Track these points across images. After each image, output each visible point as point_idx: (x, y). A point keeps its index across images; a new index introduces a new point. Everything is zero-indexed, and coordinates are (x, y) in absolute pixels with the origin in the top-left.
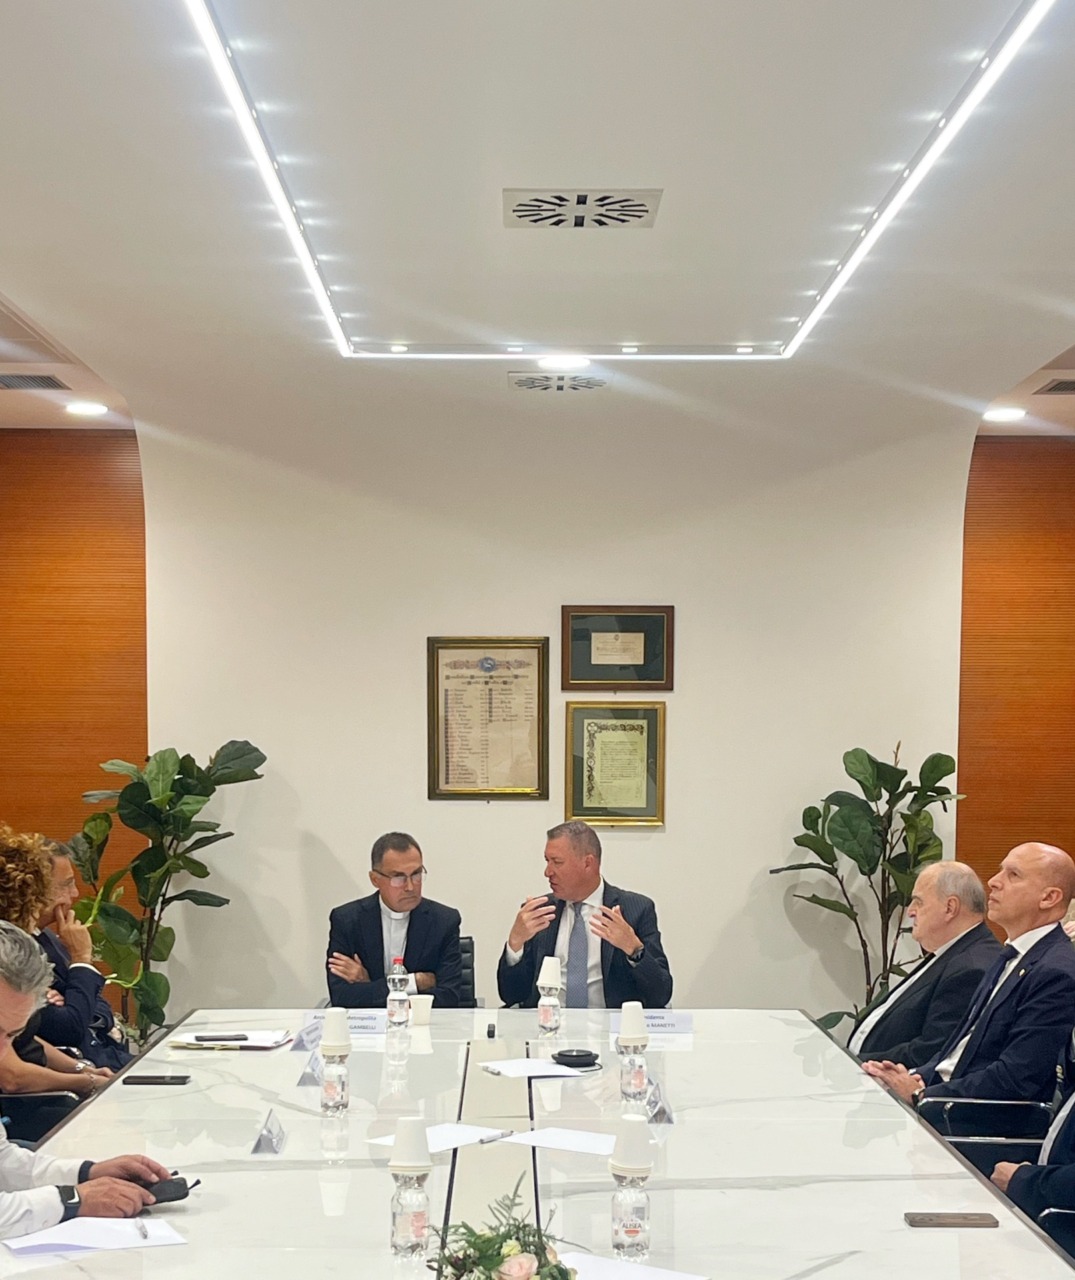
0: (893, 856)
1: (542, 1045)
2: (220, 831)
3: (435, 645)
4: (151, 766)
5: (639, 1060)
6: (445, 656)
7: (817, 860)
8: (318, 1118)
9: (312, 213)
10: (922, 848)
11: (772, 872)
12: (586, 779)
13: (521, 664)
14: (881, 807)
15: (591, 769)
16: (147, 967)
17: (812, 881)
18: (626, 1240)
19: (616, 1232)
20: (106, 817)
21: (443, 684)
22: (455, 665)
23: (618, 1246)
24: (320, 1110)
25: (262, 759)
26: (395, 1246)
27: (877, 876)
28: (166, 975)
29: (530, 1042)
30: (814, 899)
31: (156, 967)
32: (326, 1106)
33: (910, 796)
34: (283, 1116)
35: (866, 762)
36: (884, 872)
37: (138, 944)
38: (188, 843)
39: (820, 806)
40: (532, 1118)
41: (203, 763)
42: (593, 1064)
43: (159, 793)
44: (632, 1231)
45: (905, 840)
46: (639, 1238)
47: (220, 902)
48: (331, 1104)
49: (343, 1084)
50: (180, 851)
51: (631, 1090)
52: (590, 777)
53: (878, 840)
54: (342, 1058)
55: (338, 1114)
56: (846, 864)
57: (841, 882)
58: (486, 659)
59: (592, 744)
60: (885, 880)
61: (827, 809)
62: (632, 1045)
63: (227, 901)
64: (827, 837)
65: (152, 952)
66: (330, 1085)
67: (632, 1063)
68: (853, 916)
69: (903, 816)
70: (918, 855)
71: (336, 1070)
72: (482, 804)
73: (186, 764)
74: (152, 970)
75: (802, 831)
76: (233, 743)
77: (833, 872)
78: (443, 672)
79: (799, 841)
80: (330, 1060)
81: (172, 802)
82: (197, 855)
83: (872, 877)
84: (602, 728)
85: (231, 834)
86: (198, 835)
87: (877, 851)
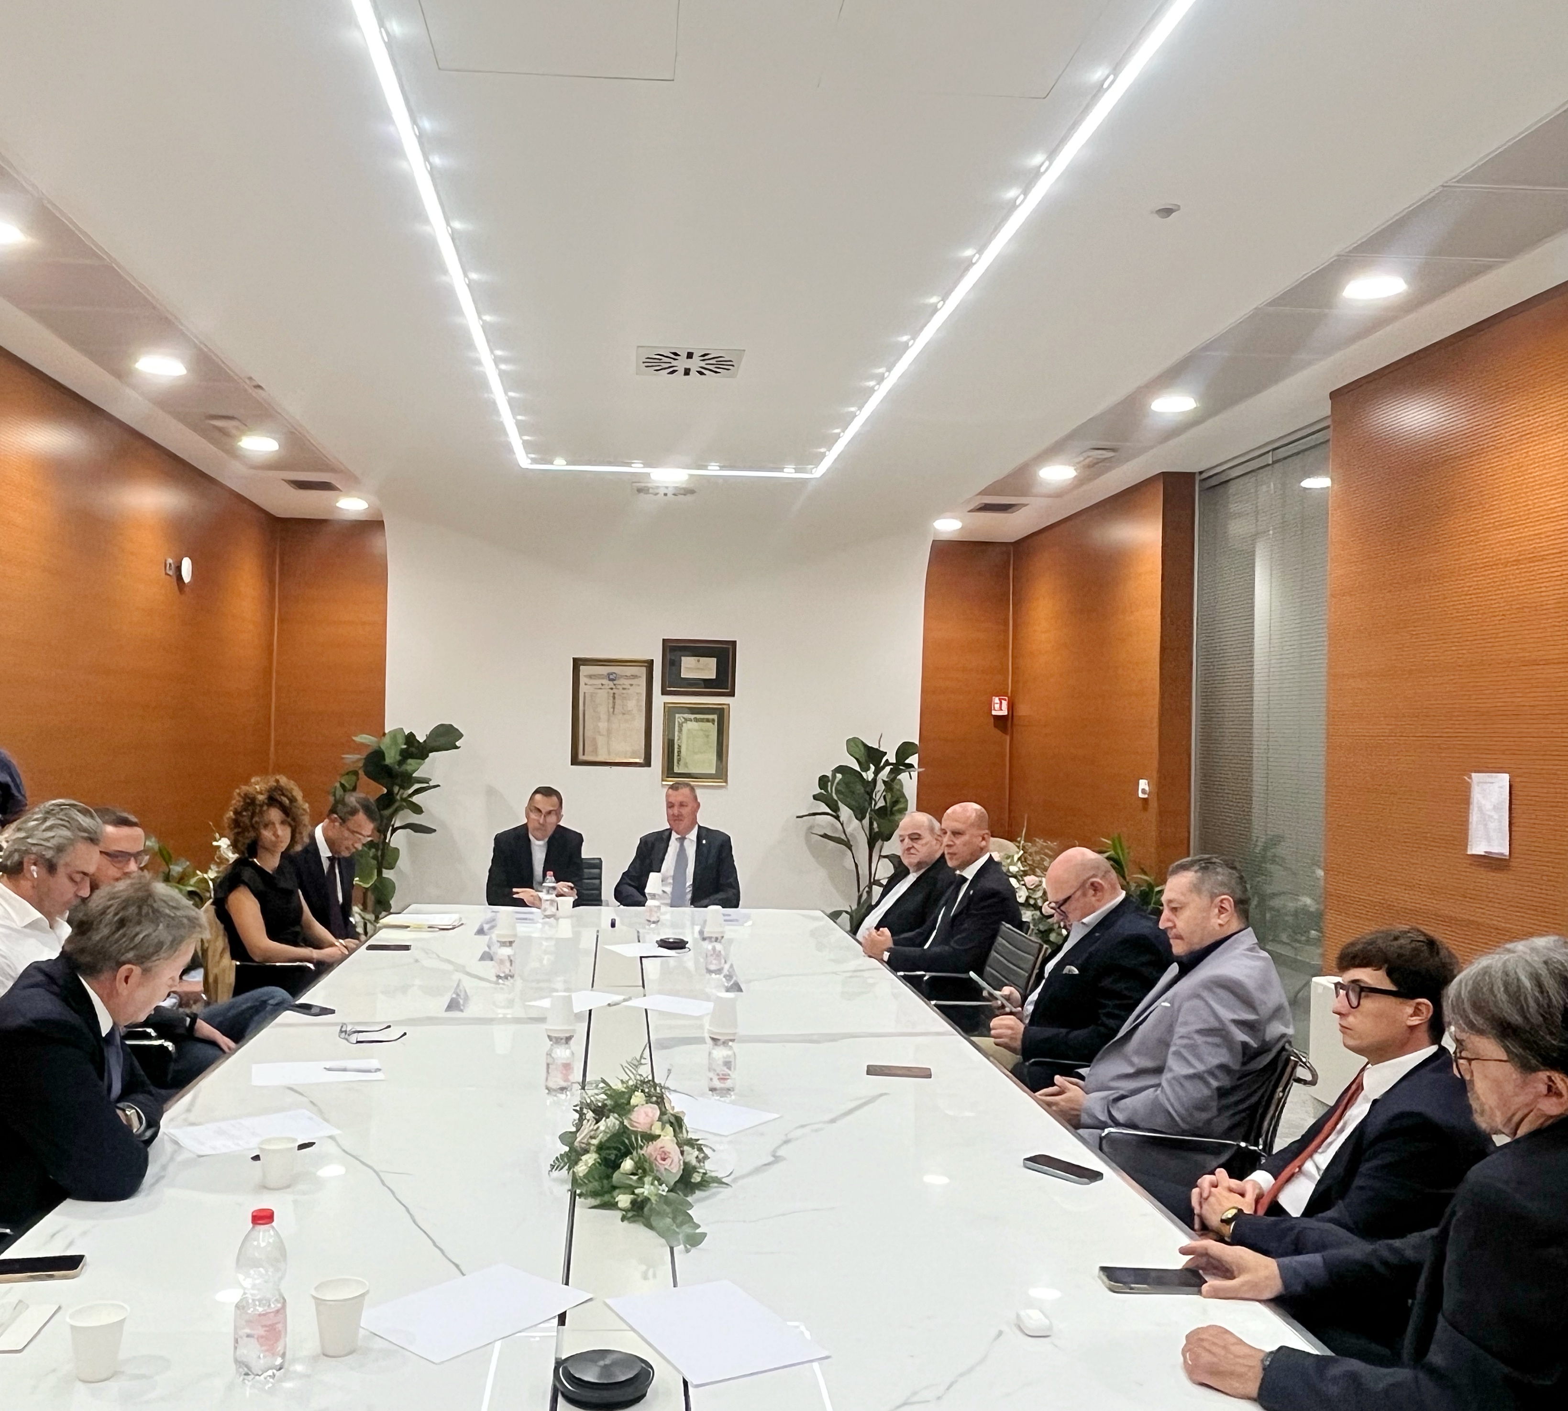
0: (877, 807)
1: (648, 933)
2: (432, 783)
3: (577, 663)
4: (387, 740)
5: (719, 946)
6: (584, 670)
7: (828, 811)
8: (492, 985)
9: (505, 360)
10: (895, 802)
11: (798, 817)
12: (676, 754)
13: (634, 677)
14: (869, 775)
15: (679, 746)
16: (380, 873)
17: (823, 824)
18: (717, 1084)
19: (711, 1079)
20: (356, 773)
21: (583, 689)
22: (590, 677)
23: (713, 1090)
24: (494, 979)
25: (461, 736)
26: (547, 1088)
27: (866, 821)
28: (394, 880)
29: (640, 931)
30: (825, 836)
31: (387, 874)
32: (498, 977)
33: (888, 769)
34: (468, 984)
35: (861, 746)
36: (870, 818)
37: (375, 857)
38: (411, 791)
39: (829, 774)
40: (644, 986)
41: (421, 739)
42: (685, 948)
43: (392, 757)
44: (723, 1079)
45: (885, 797)
46: (728, 1084)
47: (429, 831)
48: (502, 975)
49: (511, 961)
50: (405, 796)
51: (713, 967)
52: (679, 752)
53: (868, 798)
54: (511, 943)
55: (507, 982)
56: (845, 812)
57: (842, 824)
58: (612, 674)
59: (680, 731)
60: (871, 824)
61: (834, 776)
62: (714, 935)
63: (435, 831)
64: (834, 795)
65: (385, 863)
66: (502, 962)
67: (714, 949)
68: (850, 848)
69: (884, 782)
70: (894, 806)
71: (507, 951)
72: (607, 768)
73: (410, 739)
74: (384, 876)
75: (818, 790)
76: (442, 725)
77: (837, 818)
78: (583, 680)
79: (816, 797)
80: (503, 944)
81: (401, 763)
82: (415, 799)
83: (864, 821)
84: (686, 720)
85: (439, 786)
86: (417, 786)
87: (867, 804)
